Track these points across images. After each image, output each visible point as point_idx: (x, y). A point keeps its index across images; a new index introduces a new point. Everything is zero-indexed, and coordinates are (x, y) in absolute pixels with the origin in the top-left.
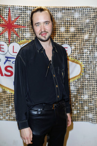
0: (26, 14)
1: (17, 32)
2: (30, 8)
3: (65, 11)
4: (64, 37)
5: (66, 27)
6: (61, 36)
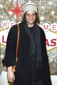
1: (22, 15)
4: (54, 18)
5: (56, 11)
6: (52, 18)
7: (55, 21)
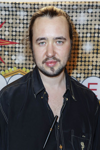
0: (18, 17)
2: (25, 6)
3: (94, 11)
4: (91, 63)
5: (96, 43)
6: (85, 61)
7: (94, 71)
